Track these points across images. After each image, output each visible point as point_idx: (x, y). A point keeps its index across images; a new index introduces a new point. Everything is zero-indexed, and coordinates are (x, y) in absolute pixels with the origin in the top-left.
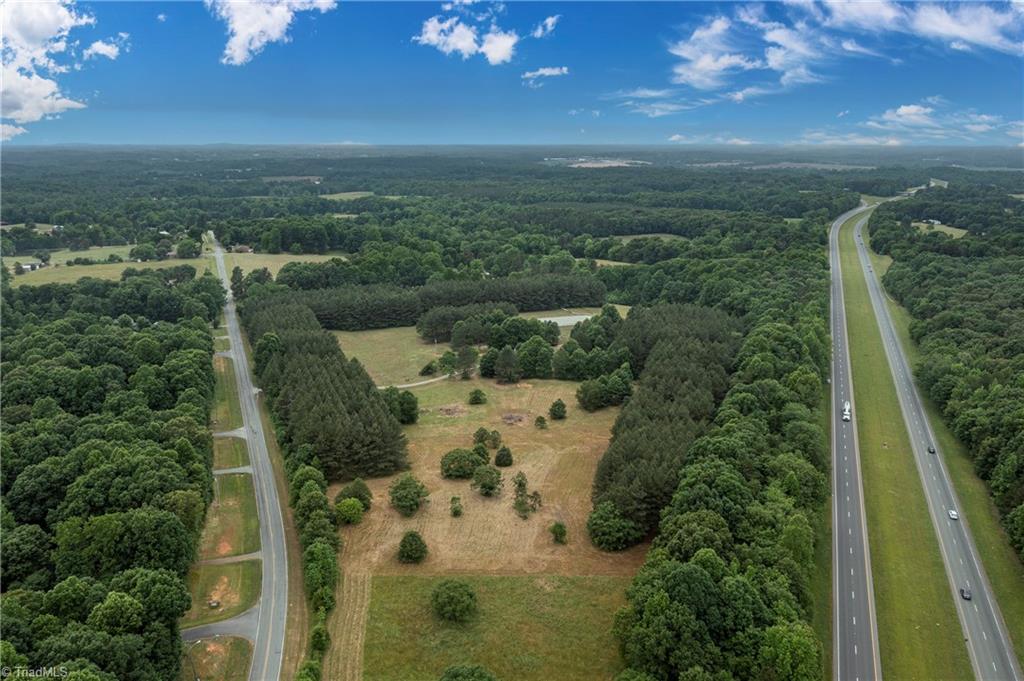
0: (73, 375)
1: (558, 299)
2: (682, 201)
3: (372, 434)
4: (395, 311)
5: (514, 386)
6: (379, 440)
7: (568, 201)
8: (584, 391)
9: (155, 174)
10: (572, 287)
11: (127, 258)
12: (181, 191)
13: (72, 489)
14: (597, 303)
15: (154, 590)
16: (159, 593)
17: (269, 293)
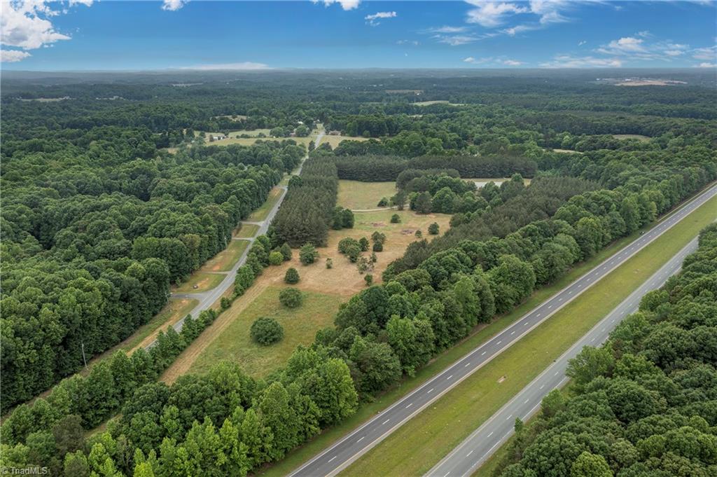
0: (185, 186)
1: (502, 171)
2: (672, 111)
3: (304, 225)
4: (391, 171)
5: (424, 216)
6: (307, 228)
7: (582, 110)
8: (453, 219)
9: (323, 88)
10: (512, 164)
11: (268, 135)
12: (328, 98)
13: (150, 228)
14: (529, 176)
15: (152, 265)
16: (153, 267)
17: (321, 156)
